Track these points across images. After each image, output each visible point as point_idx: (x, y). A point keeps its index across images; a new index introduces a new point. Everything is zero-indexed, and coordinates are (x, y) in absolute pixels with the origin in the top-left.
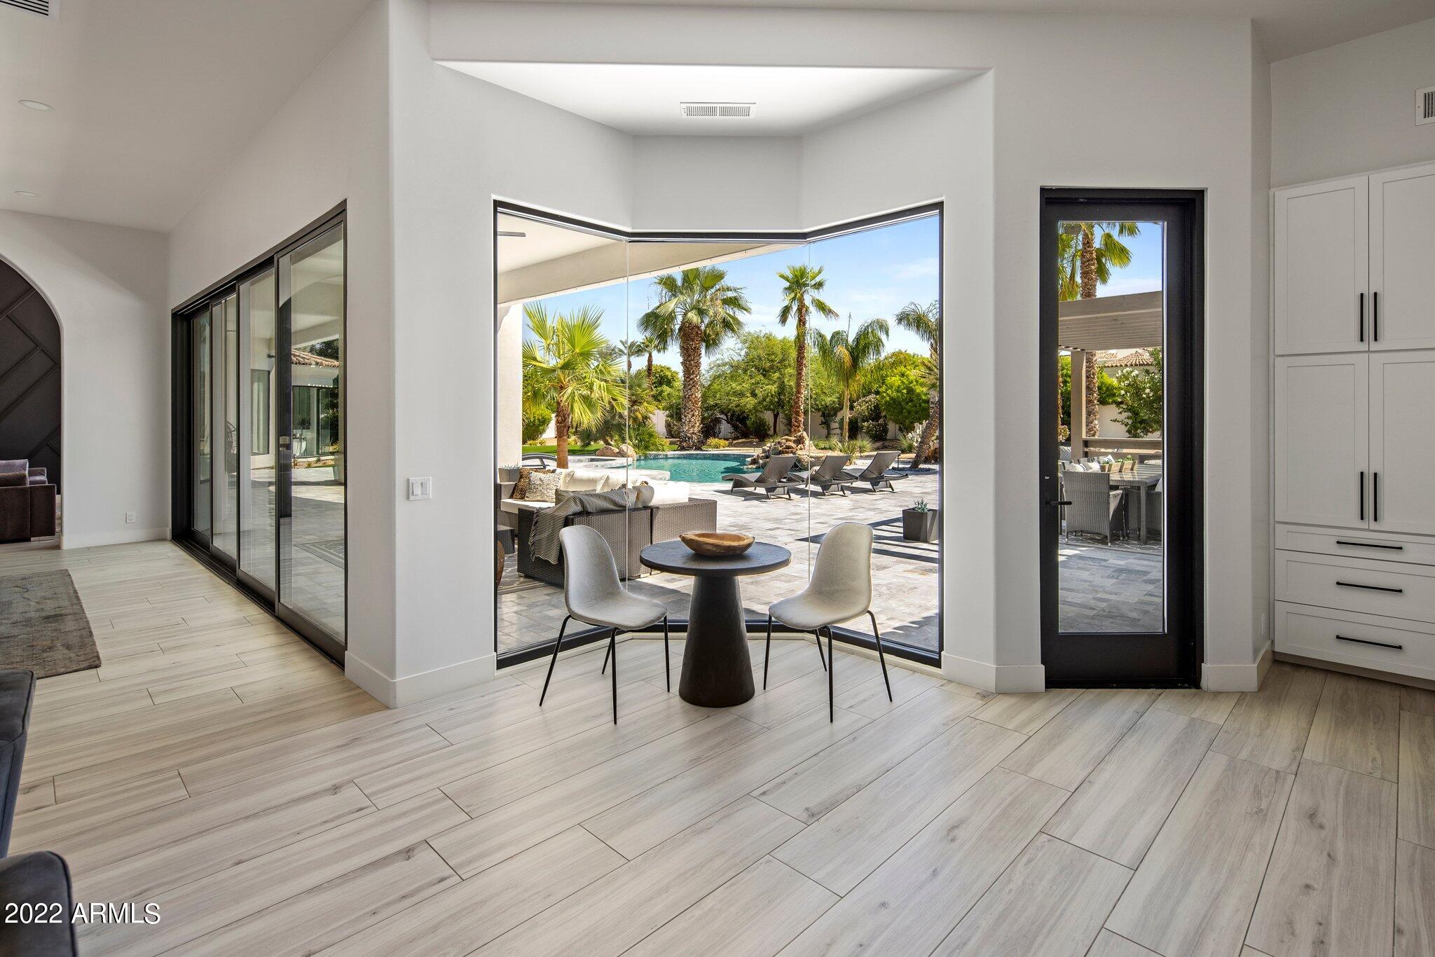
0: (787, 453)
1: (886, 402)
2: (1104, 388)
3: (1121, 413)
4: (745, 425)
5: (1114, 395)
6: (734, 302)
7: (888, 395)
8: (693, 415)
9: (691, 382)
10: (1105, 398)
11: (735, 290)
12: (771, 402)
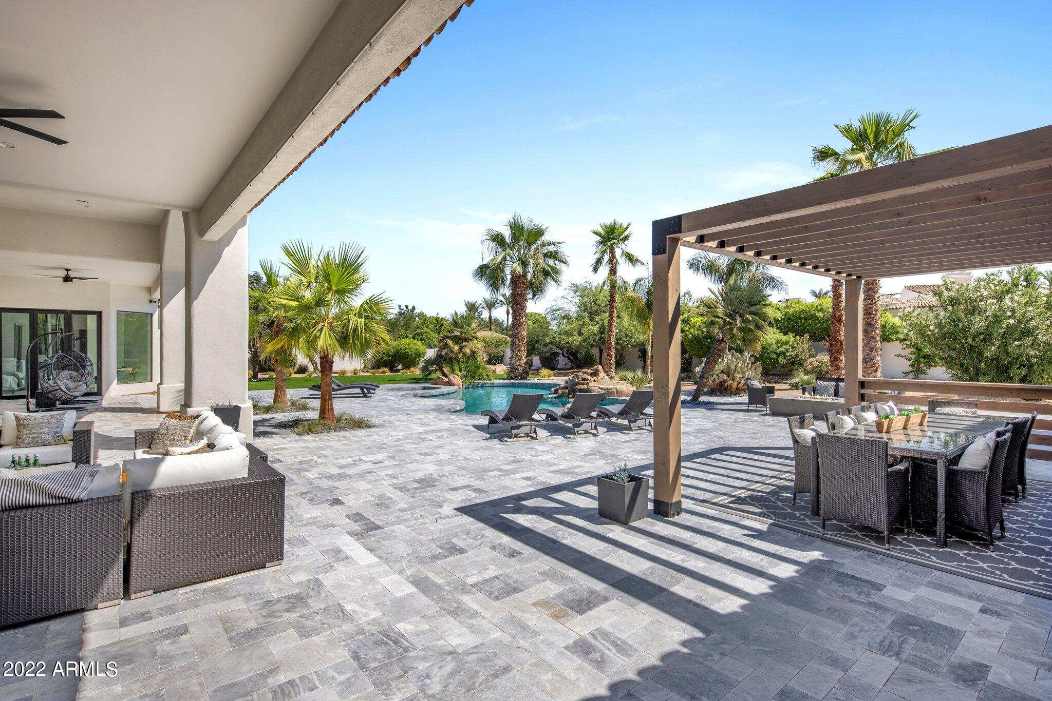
0: (583, 384)
1: (689, 339)
2: (888, 327)
3: (904, 349)
4: (576, 358)
5: (897, 333)
6: (554, 255)
7: (691, 334)
8: (519, 350)
9: (518, 322)
10: (889, 335)
11: (554, 244)
12: (595, 340)
